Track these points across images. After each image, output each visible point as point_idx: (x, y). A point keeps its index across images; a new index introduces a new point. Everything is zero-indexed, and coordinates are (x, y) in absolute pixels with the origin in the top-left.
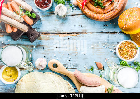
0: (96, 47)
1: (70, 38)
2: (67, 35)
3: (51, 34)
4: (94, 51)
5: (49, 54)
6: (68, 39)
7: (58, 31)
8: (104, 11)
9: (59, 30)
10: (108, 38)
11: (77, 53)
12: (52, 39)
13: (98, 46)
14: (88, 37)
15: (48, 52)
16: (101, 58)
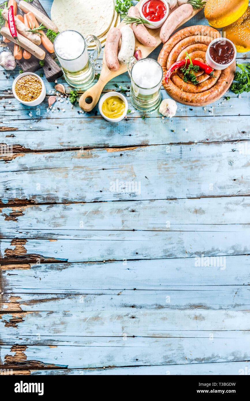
0: (163, 166)
1: (123, 153)
2: (118, 149)
3: (94, 149)
4: (161, 172)
5: (93, 180)
6: (121, 155)
7: (104, 144)
8: (197, 88)
9: (106, 143)
10: (181, 151)
11: (136, 176)
12: (95, 156)
13: (166, 164)
14: (151, 151)
15: (91, 177)
16: (172, 182)
